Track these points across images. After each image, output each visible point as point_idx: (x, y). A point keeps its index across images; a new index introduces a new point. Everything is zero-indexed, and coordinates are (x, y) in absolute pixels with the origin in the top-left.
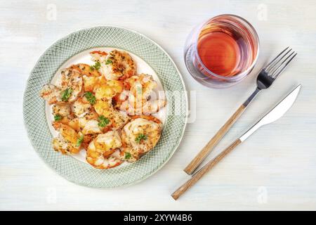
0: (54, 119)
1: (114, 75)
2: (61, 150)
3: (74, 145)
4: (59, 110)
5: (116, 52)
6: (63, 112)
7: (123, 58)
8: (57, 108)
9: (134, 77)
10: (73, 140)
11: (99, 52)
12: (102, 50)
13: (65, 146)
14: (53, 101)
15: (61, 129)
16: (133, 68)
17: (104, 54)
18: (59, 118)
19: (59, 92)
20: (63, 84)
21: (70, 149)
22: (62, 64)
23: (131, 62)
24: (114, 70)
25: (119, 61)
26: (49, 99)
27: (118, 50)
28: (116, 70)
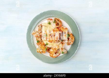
0: (37, 42)
1: (56, 26)
2: (40, 52)
3: (44, 50)
4: (38, 39)
5: (56, 19)
6: (39, 39)
7: (58, 20)
8: (37, 38)
9: (62, 27)
10: (44, 49)
11: (50, 19)
12: (51, 18)
13: (41, 51)
14: (36, 36)
15: (40, 45)
16: (61, 24)
17: (51, 19)
18: (38, 41)
19: (38, 33)
20: (39, 30)
21: (43, 52)
22: (38, 23)
23: (61, 22)
24: (56, 25)
25: (57, 22)
26: (35, 36)
27: (56, 18)
28: (57, 25)
